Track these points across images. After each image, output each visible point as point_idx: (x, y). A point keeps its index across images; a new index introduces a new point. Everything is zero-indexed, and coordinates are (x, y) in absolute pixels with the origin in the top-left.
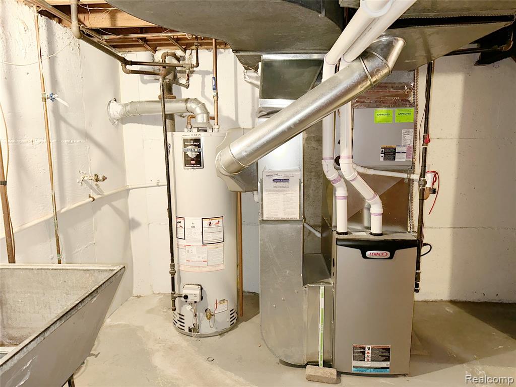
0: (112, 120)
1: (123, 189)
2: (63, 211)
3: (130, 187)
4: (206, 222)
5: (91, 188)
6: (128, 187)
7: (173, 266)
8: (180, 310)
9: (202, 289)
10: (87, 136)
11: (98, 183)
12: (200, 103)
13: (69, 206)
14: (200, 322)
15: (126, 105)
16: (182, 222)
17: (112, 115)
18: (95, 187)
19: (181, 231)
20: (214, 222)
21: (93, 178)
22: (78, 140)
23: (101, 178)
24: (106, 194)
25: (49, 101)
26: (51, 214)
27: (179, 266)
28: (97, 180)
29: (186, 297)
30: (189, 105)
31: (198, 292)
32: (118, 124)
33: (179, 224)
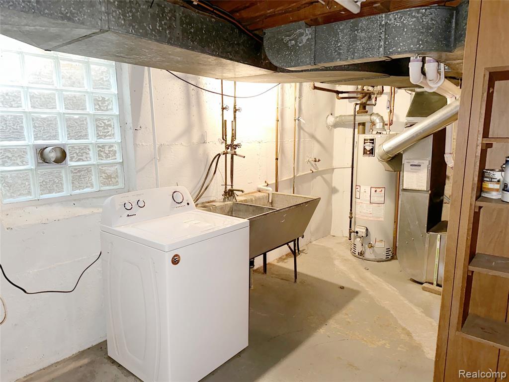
0: (328, 127)
1: (330, 168)
2: (297, 175)
3: (335, 167)
4: (373, 190)
5: (312, 165)
6: (333, 167)
7: (351, 213)
8: (354, 241)
9: (367, 230)
10: (313, 137)
11: (316, 163)
12: (379, 116)
13: (300, 174)
14: (365, 250)
15: (337, 117)
16: (359, 188)
17: (328, 124)
18: (315, 165)
19: (358, 193)
20: (378, 190)
21: (314, 160)
22: (308, 139)
23: (317, 160)
24: (320, 170)
25: (297, 121)
26: (292, 177)
27: (355, 215)
28: (315, 161)
29: (357, 232)
30: (372, 117)
31: (364, 231)
32: (332, 129)
33: (357, 190)
